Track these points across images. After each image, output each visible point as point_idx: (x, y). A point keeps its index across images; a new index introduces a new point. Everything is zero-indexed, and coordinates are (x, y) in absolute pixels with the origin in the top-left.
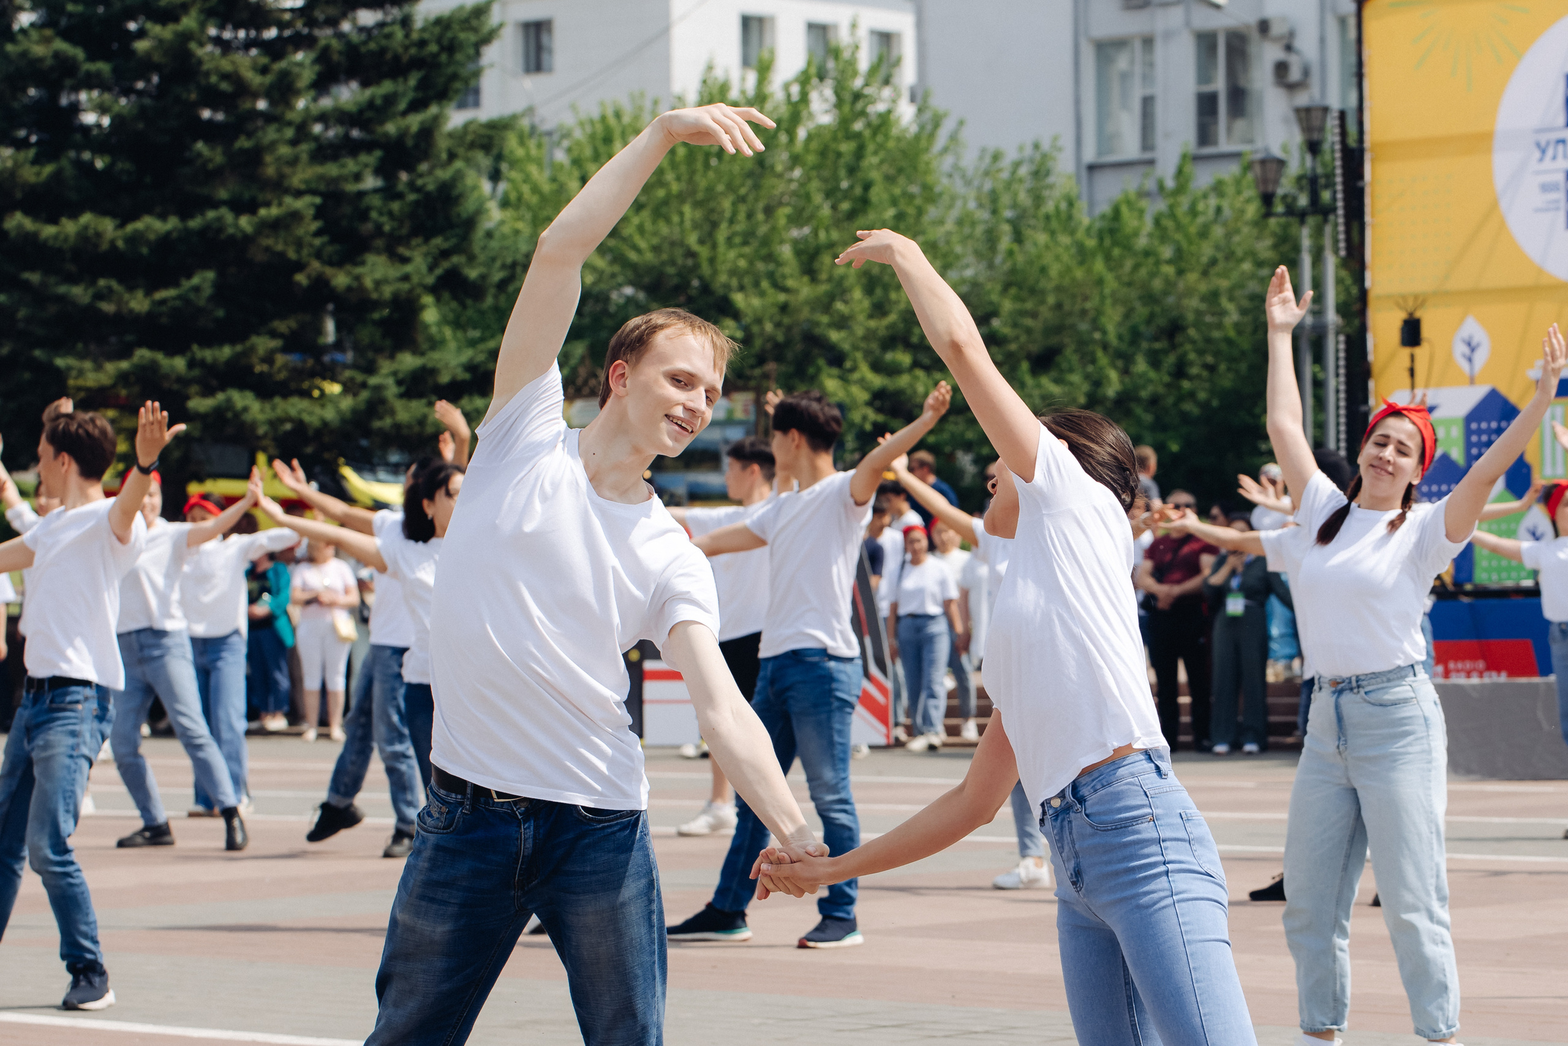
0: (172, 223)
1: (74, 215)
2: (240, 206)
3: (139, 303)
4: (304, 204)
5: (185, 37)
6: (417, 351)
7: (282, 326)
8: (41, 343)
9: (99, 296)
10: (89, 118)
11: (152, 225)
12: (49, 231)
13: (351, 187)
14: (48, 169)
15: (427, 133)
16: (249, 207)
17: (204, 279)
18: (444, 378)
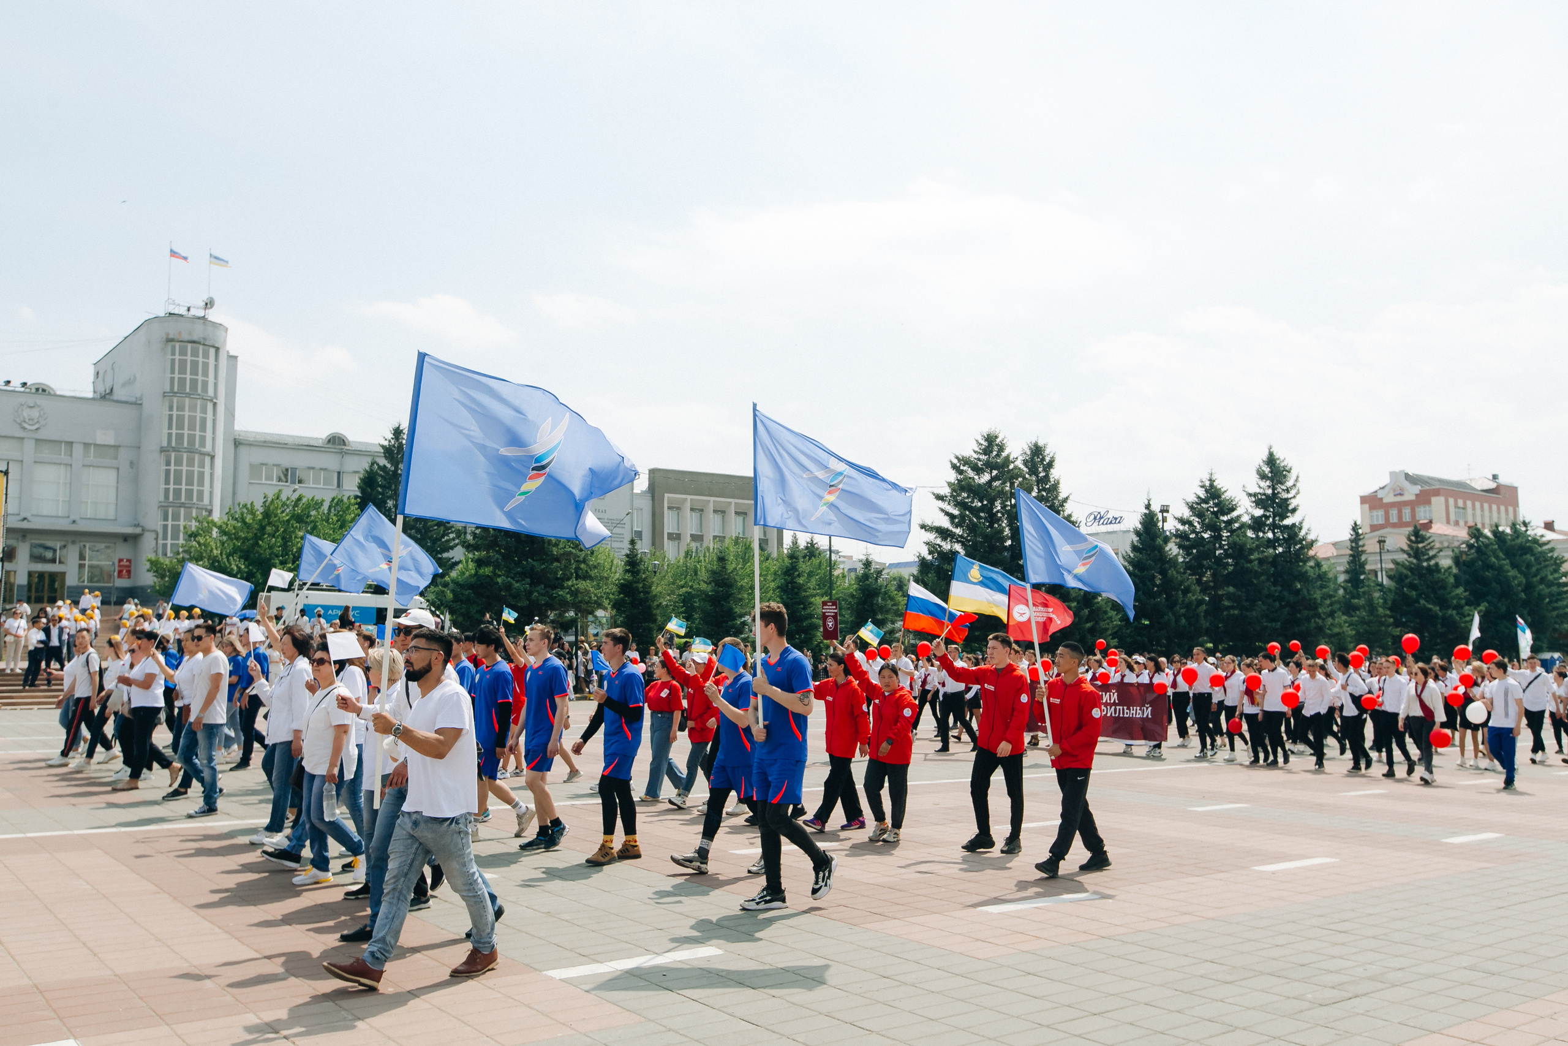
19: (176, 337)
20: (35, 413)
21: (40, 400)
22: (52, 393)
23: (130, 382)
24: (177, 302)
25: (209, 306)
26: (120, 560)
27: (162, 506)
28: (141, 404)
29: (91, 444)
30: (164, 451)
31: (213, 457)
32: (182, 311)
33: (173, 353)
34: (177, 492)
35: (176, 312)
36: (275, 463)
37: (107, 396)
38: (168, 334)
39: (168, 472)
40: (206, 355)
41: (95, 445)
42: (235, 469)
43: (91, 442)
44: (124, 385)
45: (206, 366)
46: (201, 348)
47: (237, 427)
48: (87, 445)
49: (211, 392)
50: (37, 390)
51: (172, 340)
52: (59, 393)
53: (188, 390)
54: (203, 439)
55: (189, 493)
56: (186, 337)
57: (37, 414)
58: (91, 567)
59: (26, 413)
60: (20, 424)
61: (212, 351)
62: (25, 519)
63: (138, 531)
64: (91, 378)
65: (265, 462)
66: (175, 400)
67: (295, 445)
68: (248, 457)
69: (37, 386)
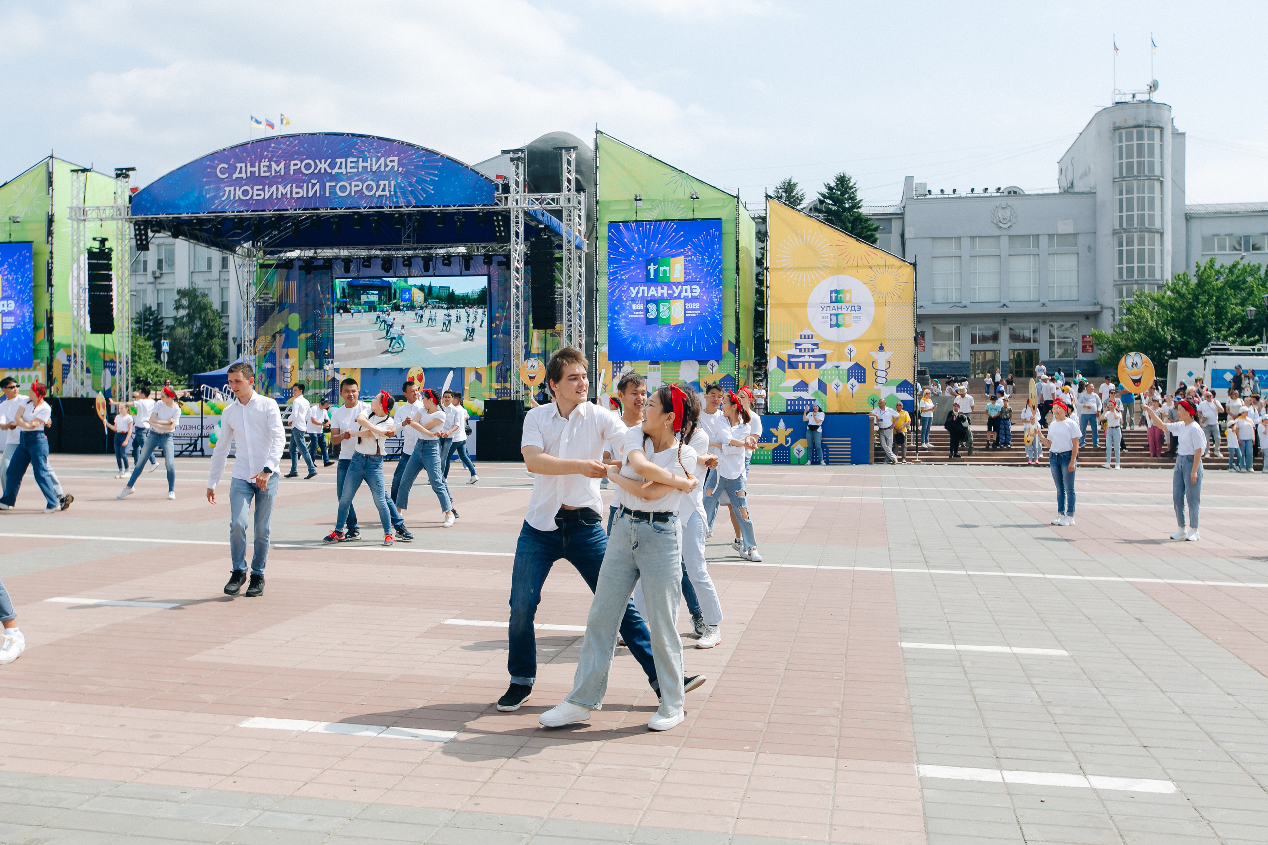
19: (1122, 124)
20: (1007, 213)
21: (1013, 201)
22: (1022, 193)
23: (1085, 174)
24: (1122, 91)
25: (1152, 89)
26: (1084, 337)
27: (1118, 285)
28: (1095, 193)
29: (1053, 235)
30: (1116, 233)
31: (1162, 234)
32: (1128, 98)
33: (1121, 141)
34: (1130, 271)
35: (1123, 101)
36: (1227, 232)
37: (1069, 190)
38: (1115, 123)
39: (1121, 252)
40: (1151, 137)
41: (1058, 235)
42: (1188, 242)
43: (1053, 233)
44: (1081, 177)
45: (1151, 147)
46: (1146, 130)
47: (1187, 203)
48: (1050, 236)
49: (1157, 172)
50: (1010, 192)
51: (1119, 128)
52: (1027, 193)
53: (1135, 173)
54: (1152, 217)
55: (1141, 270)
56: (1131, 123)
57: (1009, 214)
58: (1059, 343)
59: (1000, 214)
60: (997, 224)
61: (1157, 132)
62: (1004, 305)
63: (1097, 309)
64: (1057, 176)
65: (1216, 232)
66: (1124, 183)
67: (1248, 212)
68: (1199, 230)
69: (1010, 190)
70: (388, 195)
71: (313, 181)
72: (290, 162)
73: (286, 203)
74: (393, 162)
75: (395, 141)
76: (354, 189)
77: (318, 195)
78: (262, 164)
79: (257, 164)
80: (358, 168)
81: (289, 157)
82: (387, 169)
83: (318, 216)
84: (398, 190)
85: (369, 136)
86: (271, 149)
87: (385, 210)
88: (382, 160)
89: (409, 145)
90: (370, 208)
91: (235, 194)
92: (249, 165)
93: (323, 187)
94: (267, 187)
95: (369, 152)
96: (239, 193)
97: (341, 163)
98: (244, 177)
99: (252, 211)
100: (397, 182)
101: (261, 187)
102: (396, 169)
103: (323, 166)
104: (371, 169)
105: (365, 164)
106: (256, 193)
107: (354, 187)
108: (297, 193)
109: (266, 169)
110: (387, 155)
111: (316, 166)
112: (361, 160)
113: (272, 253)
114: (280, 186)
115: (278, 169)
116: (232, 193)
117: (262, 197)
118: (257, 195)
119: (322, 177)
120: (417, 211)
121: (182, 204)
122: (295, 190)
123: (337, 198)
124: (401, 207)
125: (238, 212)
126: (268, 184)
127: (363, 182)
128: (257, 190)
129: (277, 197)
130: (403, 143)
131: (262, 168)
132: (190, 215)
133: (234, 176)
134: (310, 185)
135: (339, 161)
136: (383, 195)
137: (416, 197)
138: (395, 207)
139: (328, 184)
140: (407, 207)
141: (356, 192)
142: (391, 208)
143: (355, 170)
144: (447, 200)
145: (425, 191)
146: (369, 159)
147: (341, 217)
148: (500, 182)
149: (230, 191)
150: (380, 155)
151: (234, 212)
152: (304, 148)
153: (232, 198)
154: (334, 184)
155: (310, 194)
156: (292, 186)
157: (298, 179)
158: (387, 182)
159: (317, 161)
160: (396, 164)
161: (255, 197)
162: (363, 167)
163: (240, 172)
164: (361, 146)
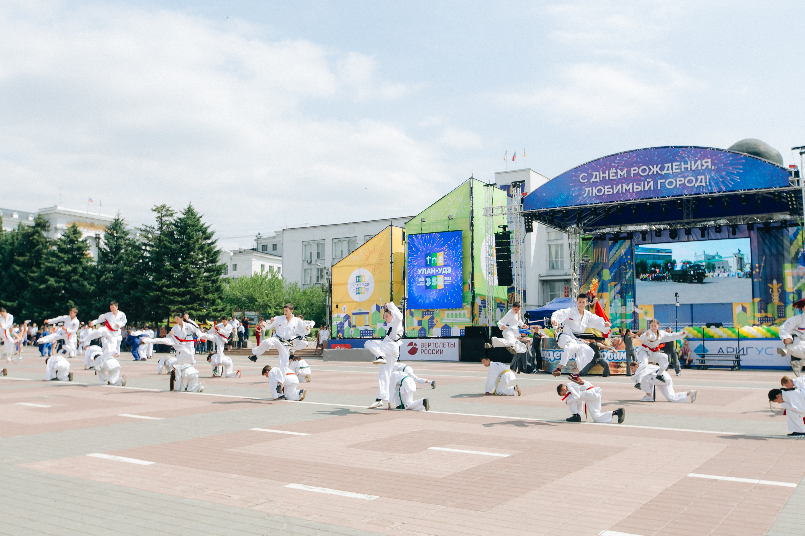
0: (185, 289)
1: (172, 288)
2: (193, 288)
3: (180, 299)
4: (202, 288)
5: (187, 267)
6: (216, 306)
7: (198, 302)
8: (167, 304)
9: (175, 298)
10: (174, 276)
11: (182, 290)
12: (168, 290)
13: (208, 286)
14: (169, 283)
15: (217, 279)
16: (194, 288)
17: (188, 297)
18: (219, 310)
70: (704, 184)
71: (648, 180)
72: (630, 169)
73: (629, 196)
74: (707, 163)
75: (708, 148)
76: (678, 183)
77: (652, 189)
78: (611, 172)
79: (607, 172)
80: (681, 169)
81: (630, 165)
82: (703, 168)
83: (651, 203)
84: (712, 181)
85: (687, 147)
86: (616, 161)
87: (702, 195)
88: (699, 162)
89: (718, 150)
90: (691, 195)
91: (592, 192)
92: (601, 173)
93: (656, 184)
94: (615, 186)
95: (688, 157)
96: (595, 191)
97: (668, 167)
98: (599, 181)
99: (604, 203)
100: (711, 176)
101: (610, 186)
102: (710, 167)
103: (655, 169)
104: (691, 169)
105: (686, 166)
106: (607, 190)
107: (679, 181)
108: (636, 189)
109: (614, 174)
110: (702, 158)
111: (650, 170)
112: (683, 163)
113: (591, 230)
114: (624, 185)
115: (622, 174)
116: (591, 191)
117: (611, 193)
118: (608, 192)
119: (654, 177)
120: (726, 195)
121: (557, 201)
122: (635, 187)
123: (666, 190)
124: (715, 193)
125: (594, 204)
126: (615, 184)
127: (685, 177)
128: (608, 188)
129: (622, 192)
130: (713, 149)
131: (611, 174)
132: (562, 208)
133: (591, 181)
134: (646, 183)
135: (666, 165)
136: (700, 186)
137: (726, 185)
138: (710, 193)
139: (659, 181)
140: (719, 192)
141: (679, 185)
142: (706, 193)
143: (679, 171)
144: (750, 185)
145: (732, 180)
146: (689, 163)
147: (667, 202)
148: (793, 170)
149: (589, 190)
150: (697, 159)
151: (591, 204)
152: (640, 158)
153: (590, 195)
154: (663, 181)
155: (646, 189)
156: (633, 185)
157: (638, 179)
158: (703, 177)
159: (651, 167)
160: (709, 164)
161: (606, 193)
162: (684, 168)
163: (596, 178)
164: (682, 154)
